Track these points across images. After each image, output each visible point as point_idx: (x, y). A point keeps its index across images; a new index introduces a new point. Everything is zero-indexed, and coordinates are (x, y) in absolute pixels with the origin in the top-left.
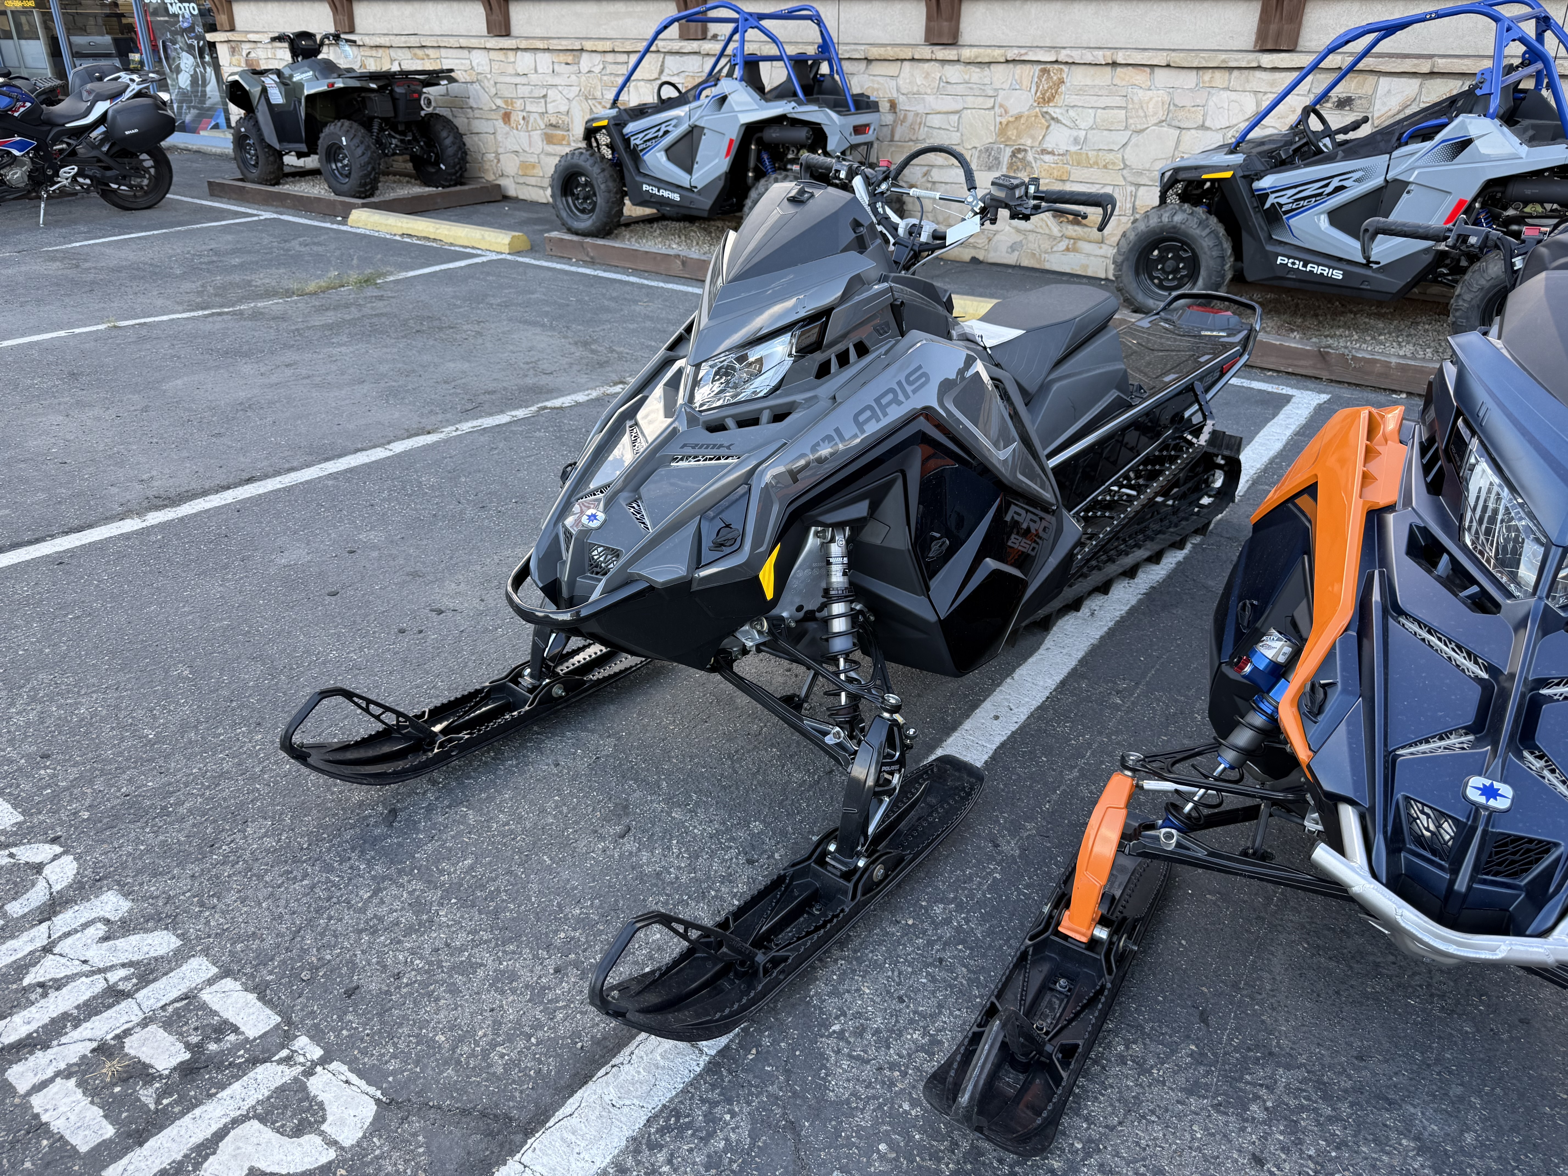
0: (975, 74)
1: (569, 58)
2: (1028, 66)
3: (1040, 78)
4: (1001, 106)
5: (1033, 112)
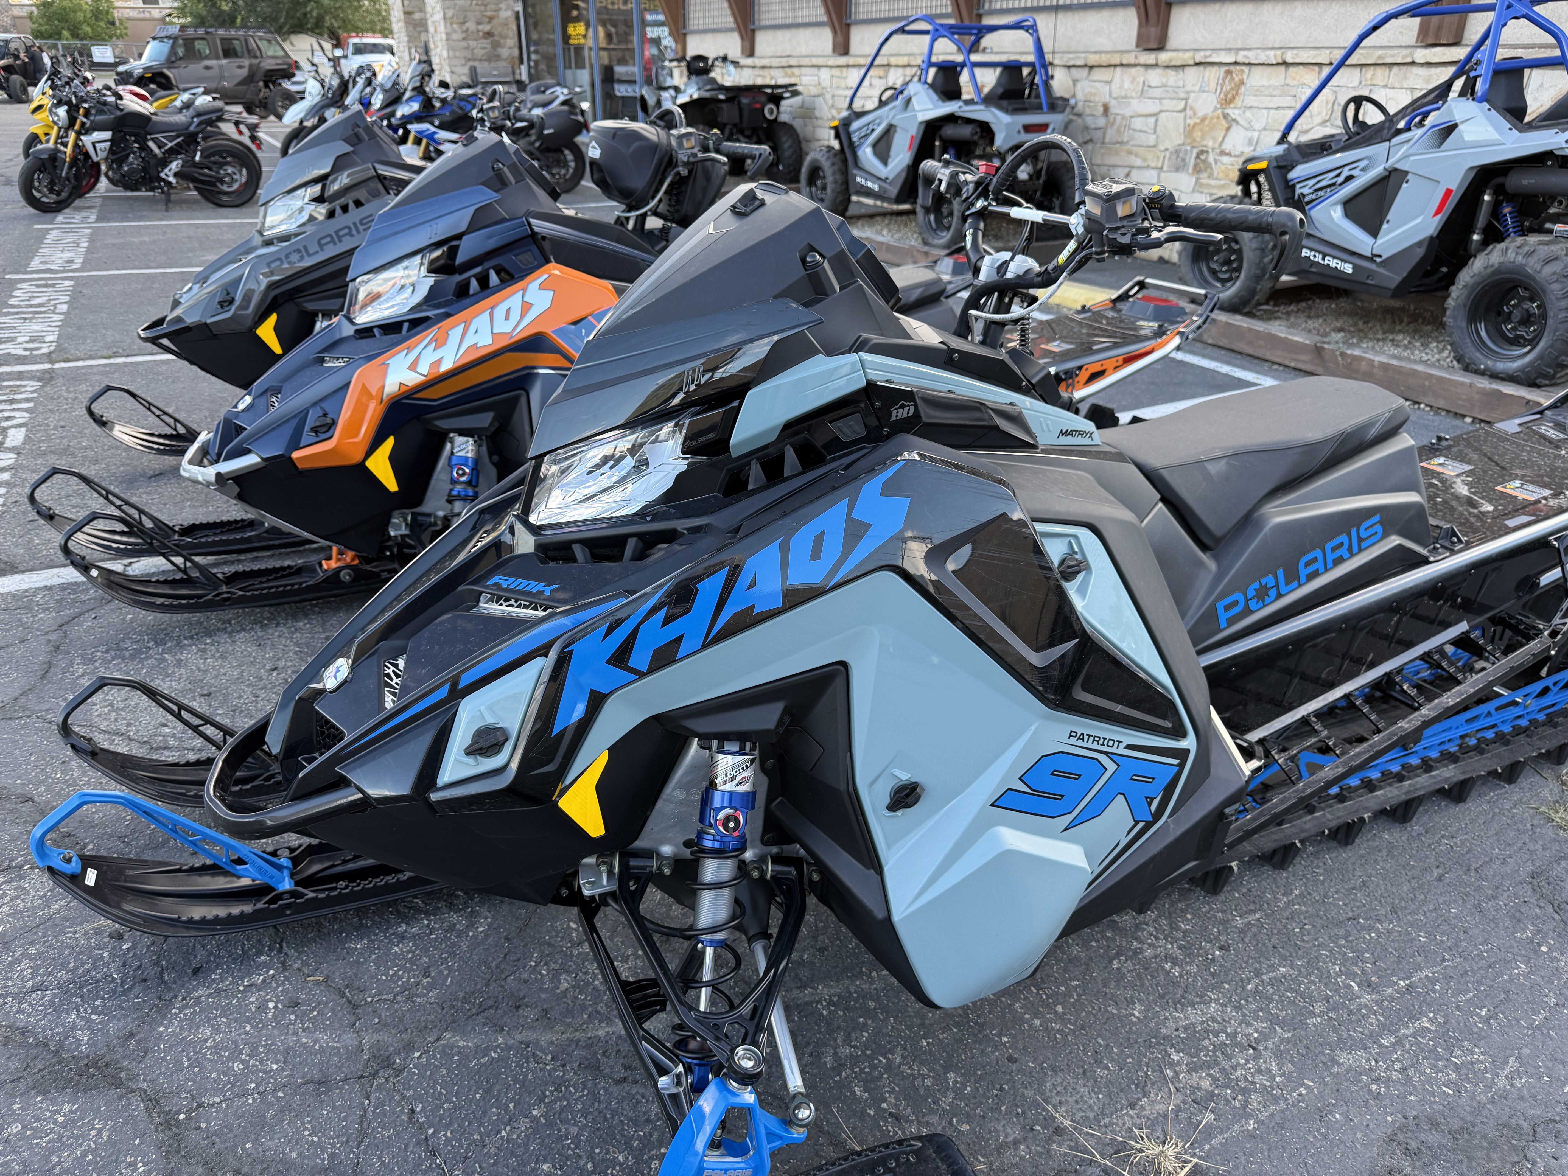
0: (1172, 77)
2: (1216, 68)
3: (1224, 80)
4: (1191, 108)
5: (1216, 114)
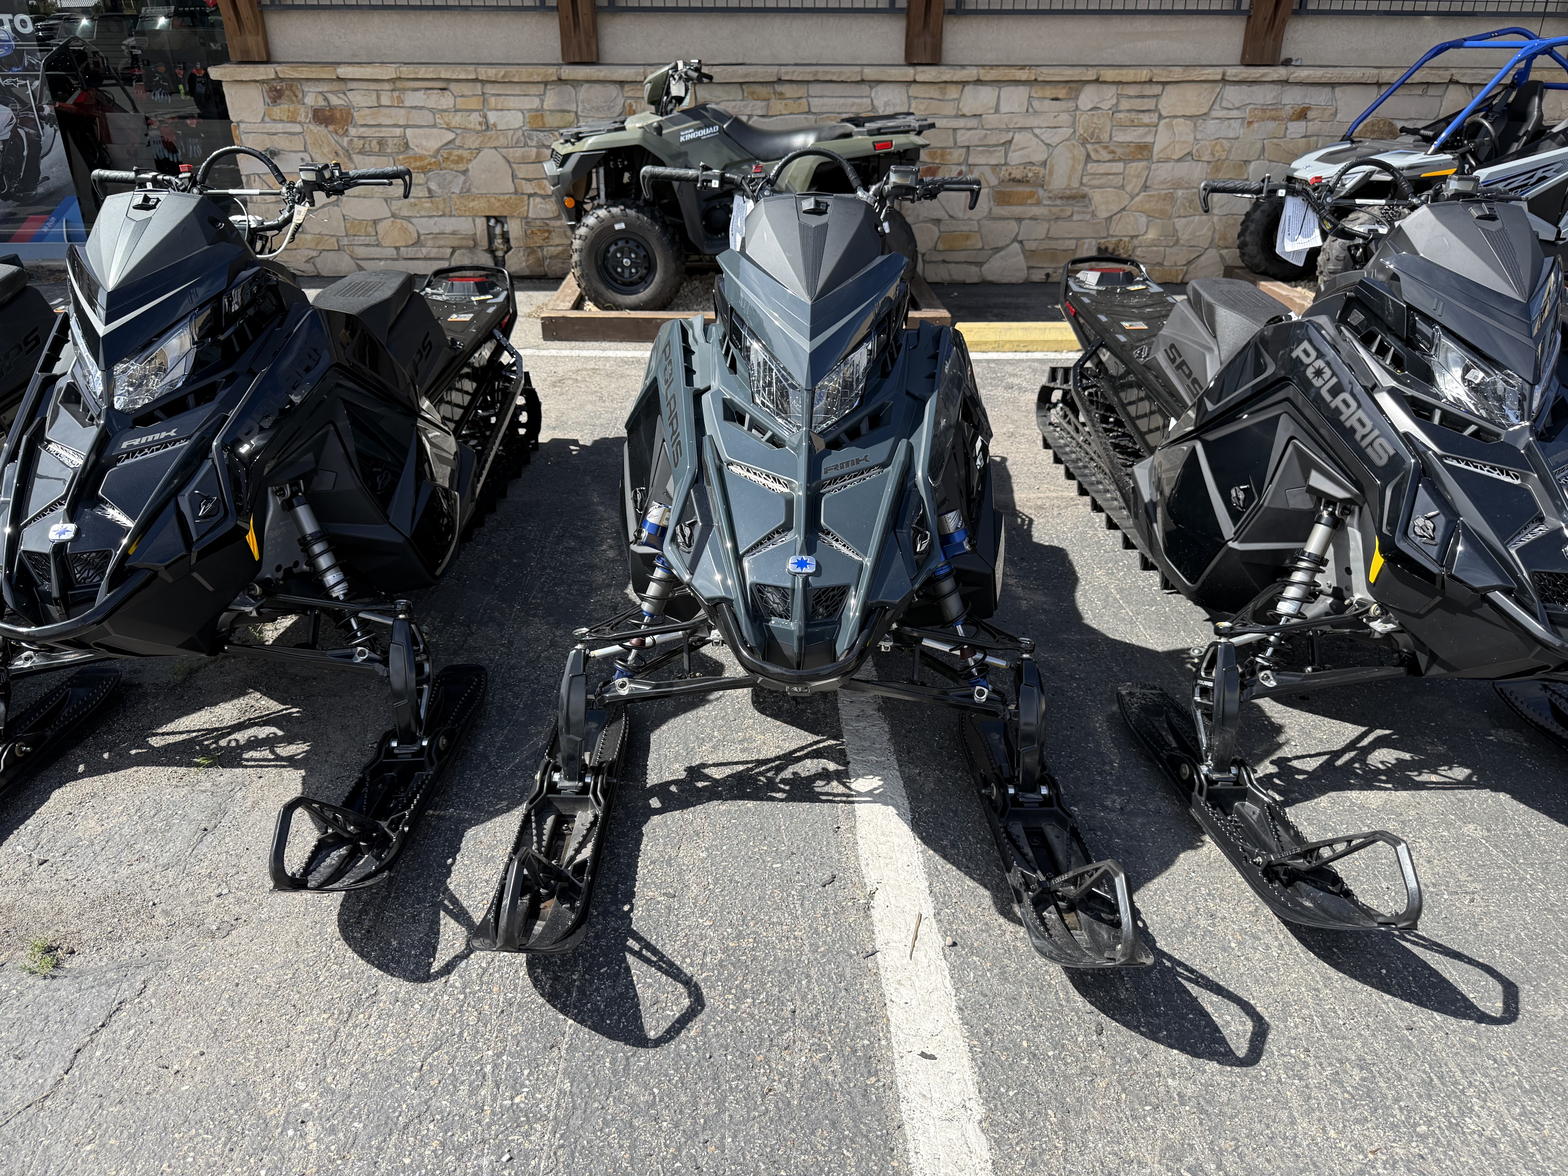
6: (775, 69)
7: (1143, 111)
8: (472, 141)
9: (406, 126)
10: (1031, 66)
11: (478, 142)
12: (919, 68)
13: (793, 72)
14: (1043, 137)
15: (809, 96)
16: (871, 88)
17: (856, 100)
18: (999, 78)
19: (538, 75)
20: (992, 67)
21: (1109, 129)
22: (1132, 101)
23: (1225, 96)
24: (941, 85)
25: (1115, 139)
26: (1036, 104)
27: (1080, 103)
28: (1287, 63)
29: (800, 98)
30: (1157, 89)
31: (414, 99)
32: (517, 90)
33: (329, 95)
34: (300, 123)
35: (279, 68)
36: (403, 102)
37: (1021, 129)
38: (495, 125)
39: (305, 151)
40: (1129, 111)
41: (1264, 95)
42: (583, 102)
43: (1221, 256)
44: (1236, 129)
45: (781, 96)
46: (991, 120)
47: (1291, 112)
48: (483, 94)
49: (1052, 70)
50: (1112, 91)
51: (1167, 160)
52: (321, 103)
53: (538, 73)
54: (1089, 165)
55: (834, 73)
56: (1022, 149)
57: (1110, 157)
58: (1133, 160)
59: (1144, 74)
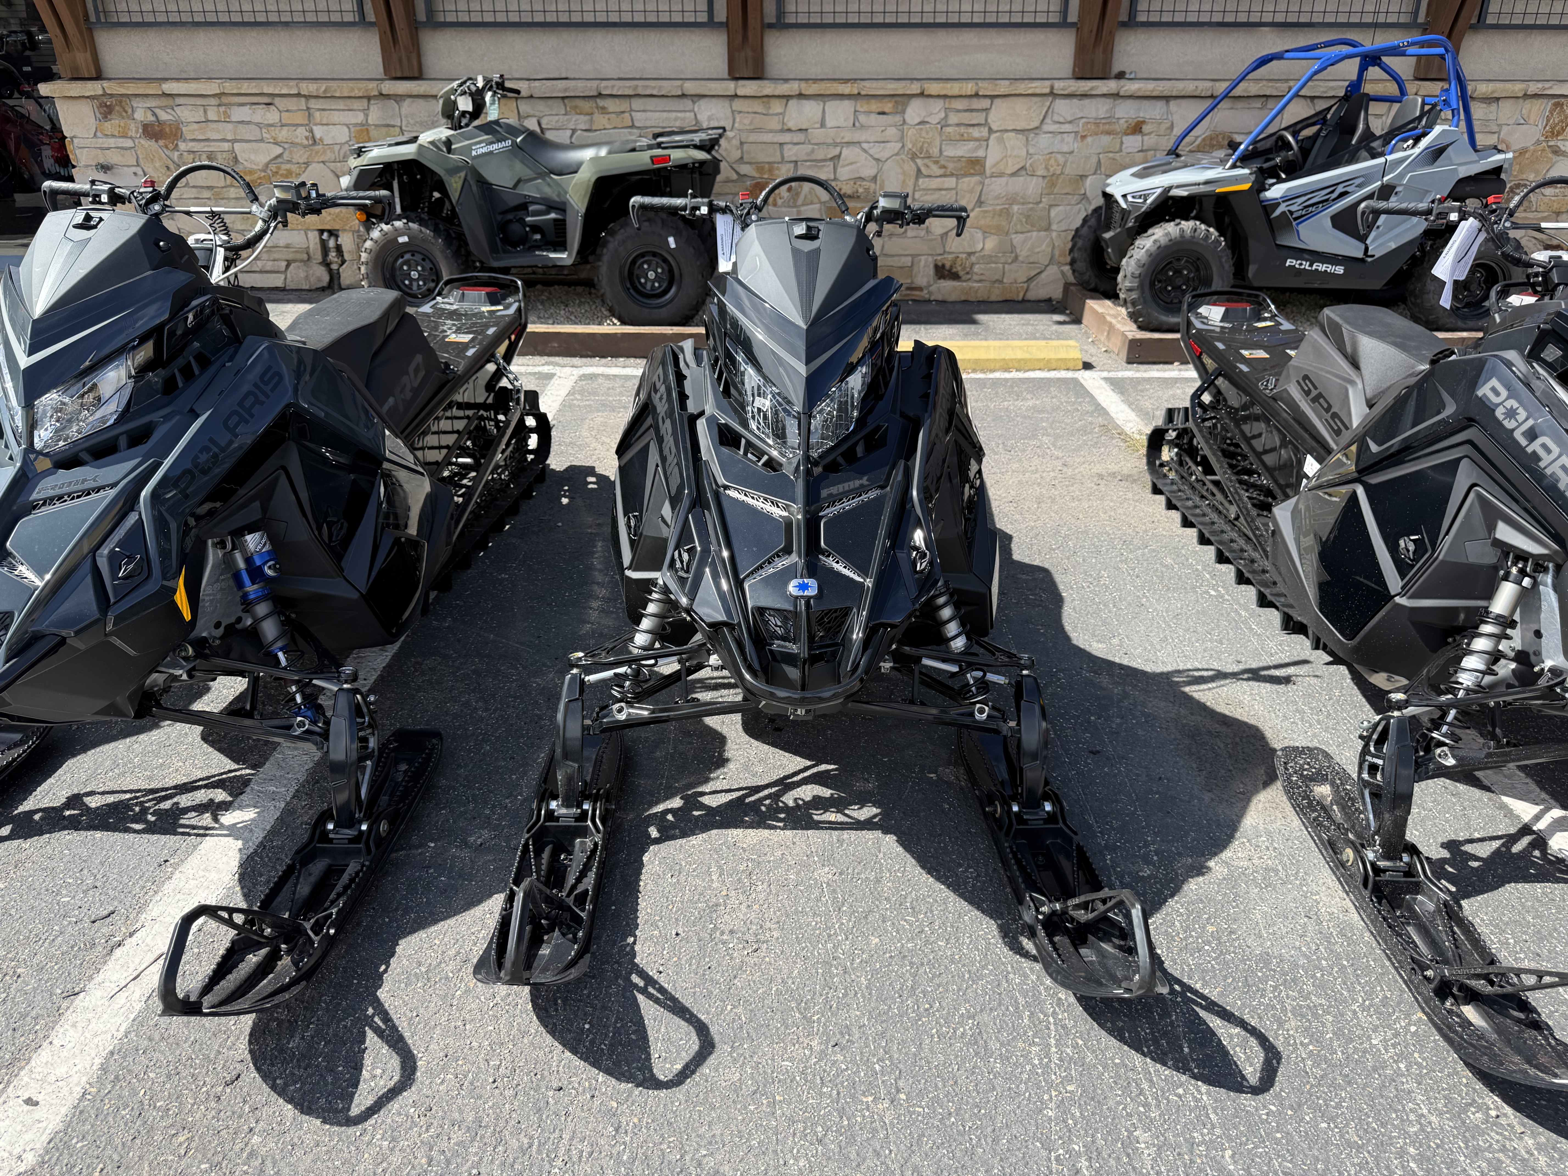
1: (888, 107)
3: (1551, 112)
5: (1540, 147)
6: (595, 84)
7: (973, 125)
8: (300, 156)
9: (234, 141)
10: (856, 80)
11: (306, 156)
12: (741, 82)
13: (613, 87)
14: (871, 152)
15: (631, 110)
16: (694, 102)
17: (679, 115)
18: (822, 92)
19: (359, 90)
20: (815, 80)
21: (938, 144)
22: (960, 115)
23: (1056, 110)
24: (765, 99)
25: (945, 154)
26: (862, 118)
27: (907, 117)
28: (1121, 76)
29: (623, 112)
30: (986, 103)
31: (240, 113)
32: (341, 105)
33: (157, 111)
34: (131, 138)
35: (106, 84)
36: (229, 117)
37: (849, 143)
38: (321, 139)
39: (138, 165)
40: (958, 125)
41: (1097, 109)
42: (406, 117)
43: (1063, 273)
44: (1069, 143)
45: (603, 110)
46: (817, 134)
47: (1125, 125)
48: (308, 108)
49: (874, 84)
50: (939, 104)
51: (1001, 175)
52: (151, 118)
53: (359, 89)
54: (921, 181)
55: (654, 88)
56: (852, 163)
57: (942, 171)
58: (965, 175)
59: (969, 88)
